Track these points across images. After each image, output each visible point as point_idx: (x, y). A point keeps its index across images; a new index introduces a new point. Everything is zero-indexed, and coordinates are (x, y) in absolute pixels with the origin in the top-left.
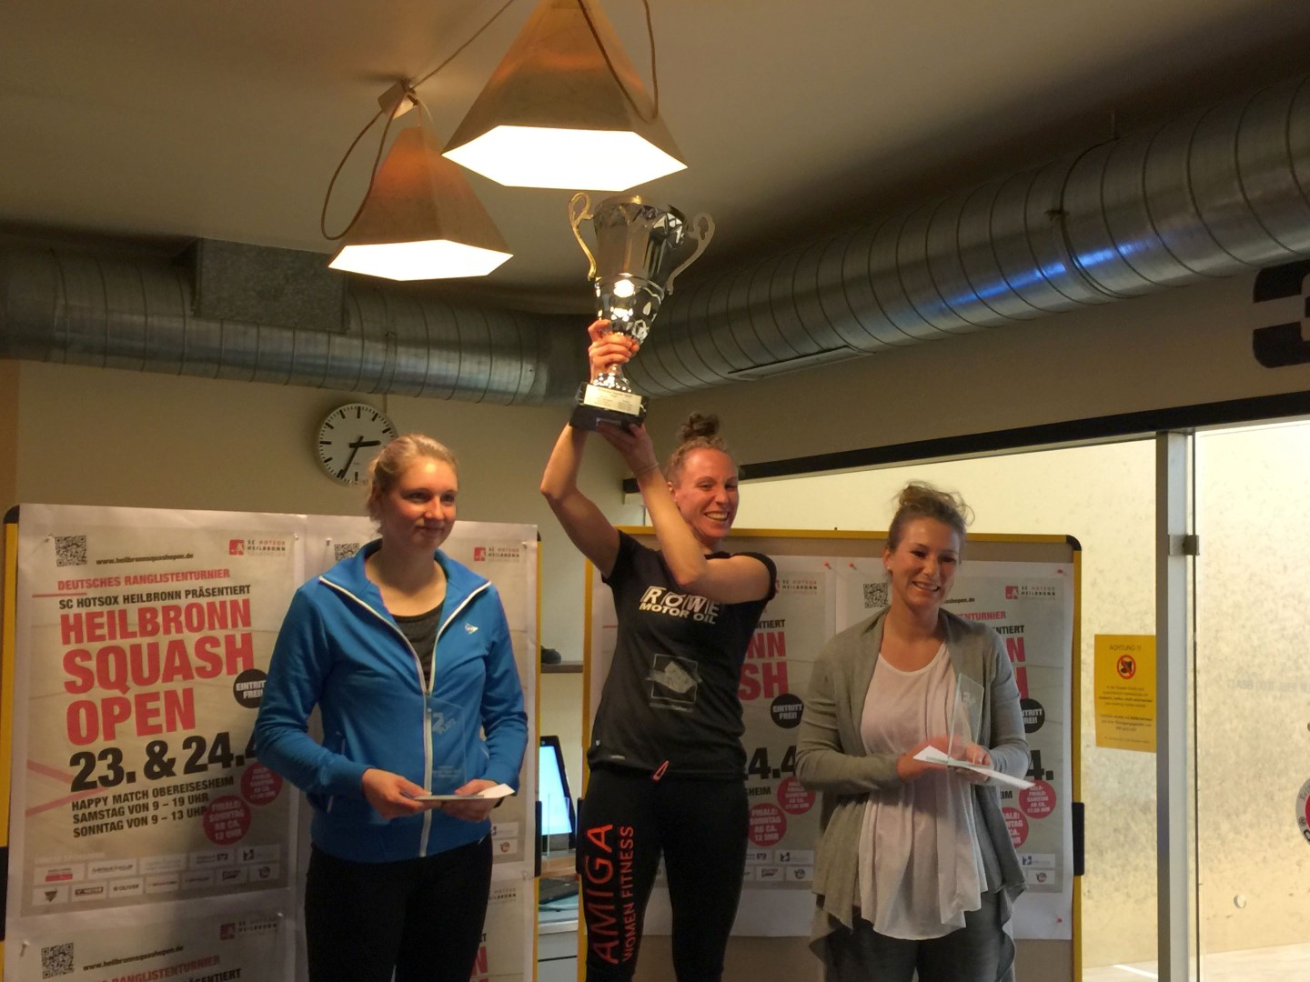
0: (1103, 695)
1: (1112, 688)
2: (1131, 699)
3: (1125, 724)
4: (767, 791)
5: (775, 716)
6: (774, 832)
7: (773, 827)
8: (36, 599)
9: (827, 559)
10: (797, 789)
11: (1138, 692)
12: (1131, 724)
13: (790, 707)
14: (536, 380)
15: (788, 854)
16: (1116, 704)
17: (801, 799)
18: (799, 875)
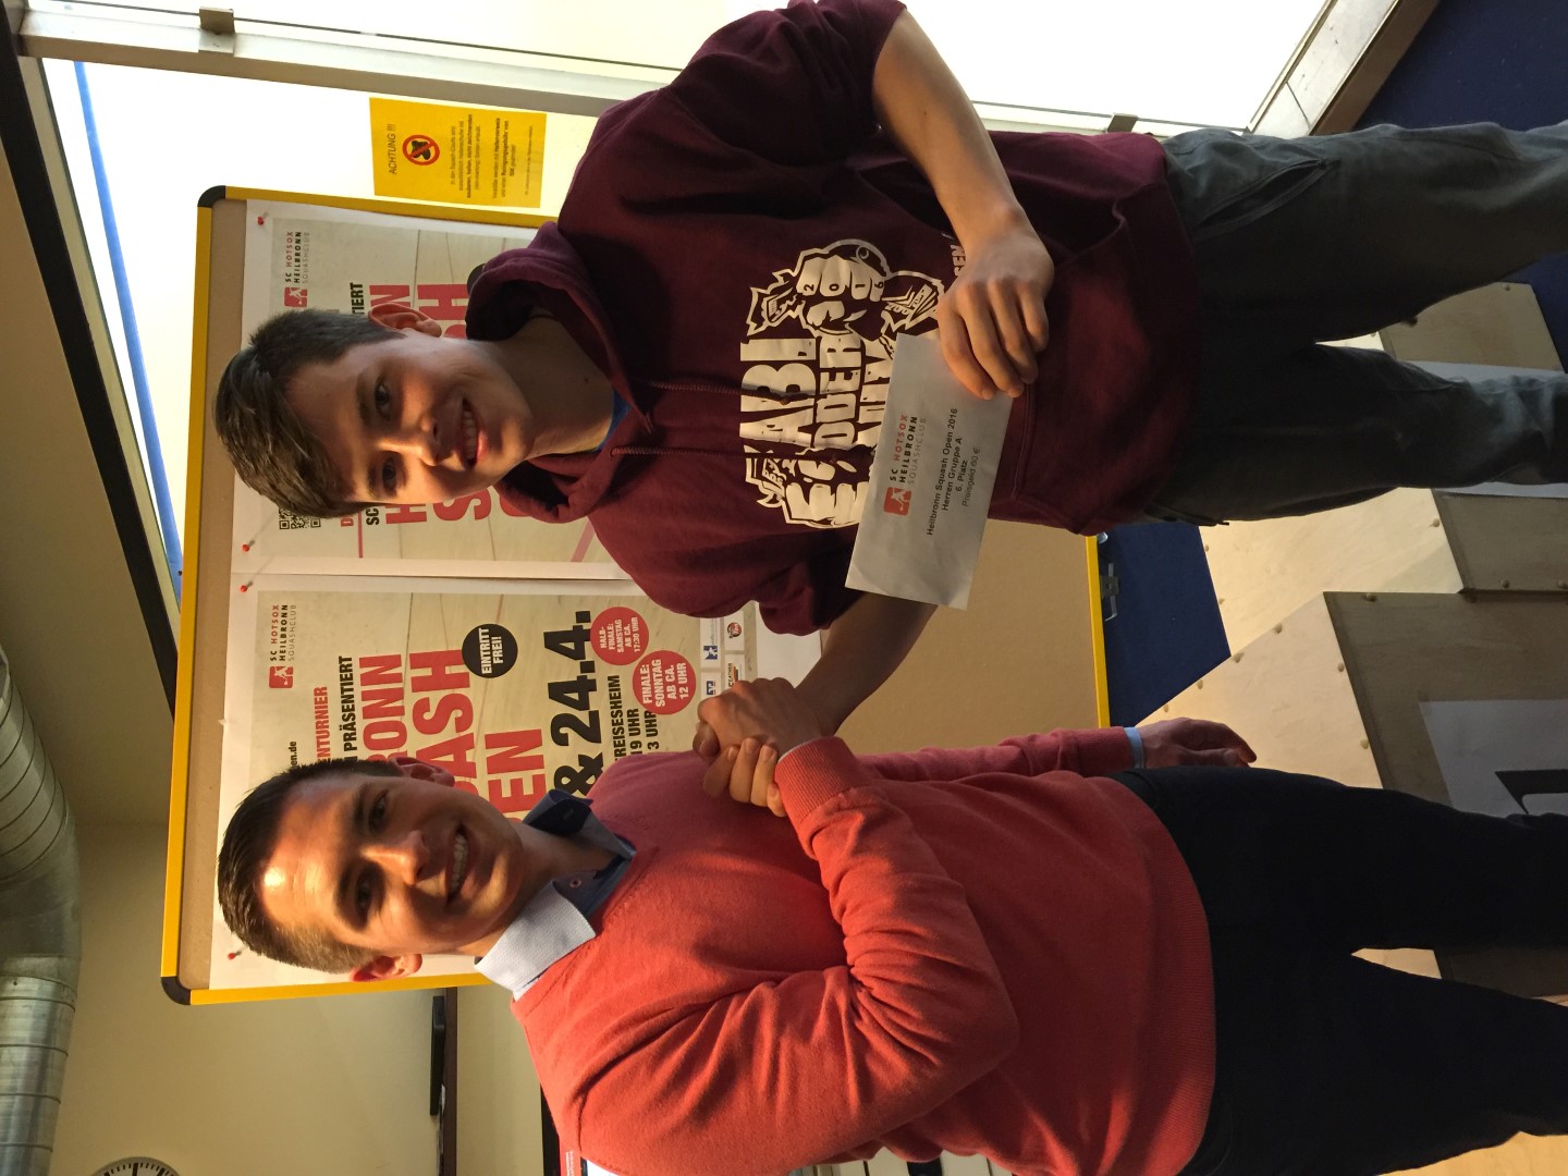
0: (465, 192)
1: (453, 176)
2: (469, 148)
3: (505, 163)
4: (614, 682)
5: (498, 671)
6: (675, 671)
7: (667, 672)
9: (234, 589)
10: (611, 635)
11: (458, 137)
12: (506, 153)
13: (484, 646)
14: (33, 974)
15: (707, 648)
16: (477, 173)
17: (626, 628)
18: (735, 632)
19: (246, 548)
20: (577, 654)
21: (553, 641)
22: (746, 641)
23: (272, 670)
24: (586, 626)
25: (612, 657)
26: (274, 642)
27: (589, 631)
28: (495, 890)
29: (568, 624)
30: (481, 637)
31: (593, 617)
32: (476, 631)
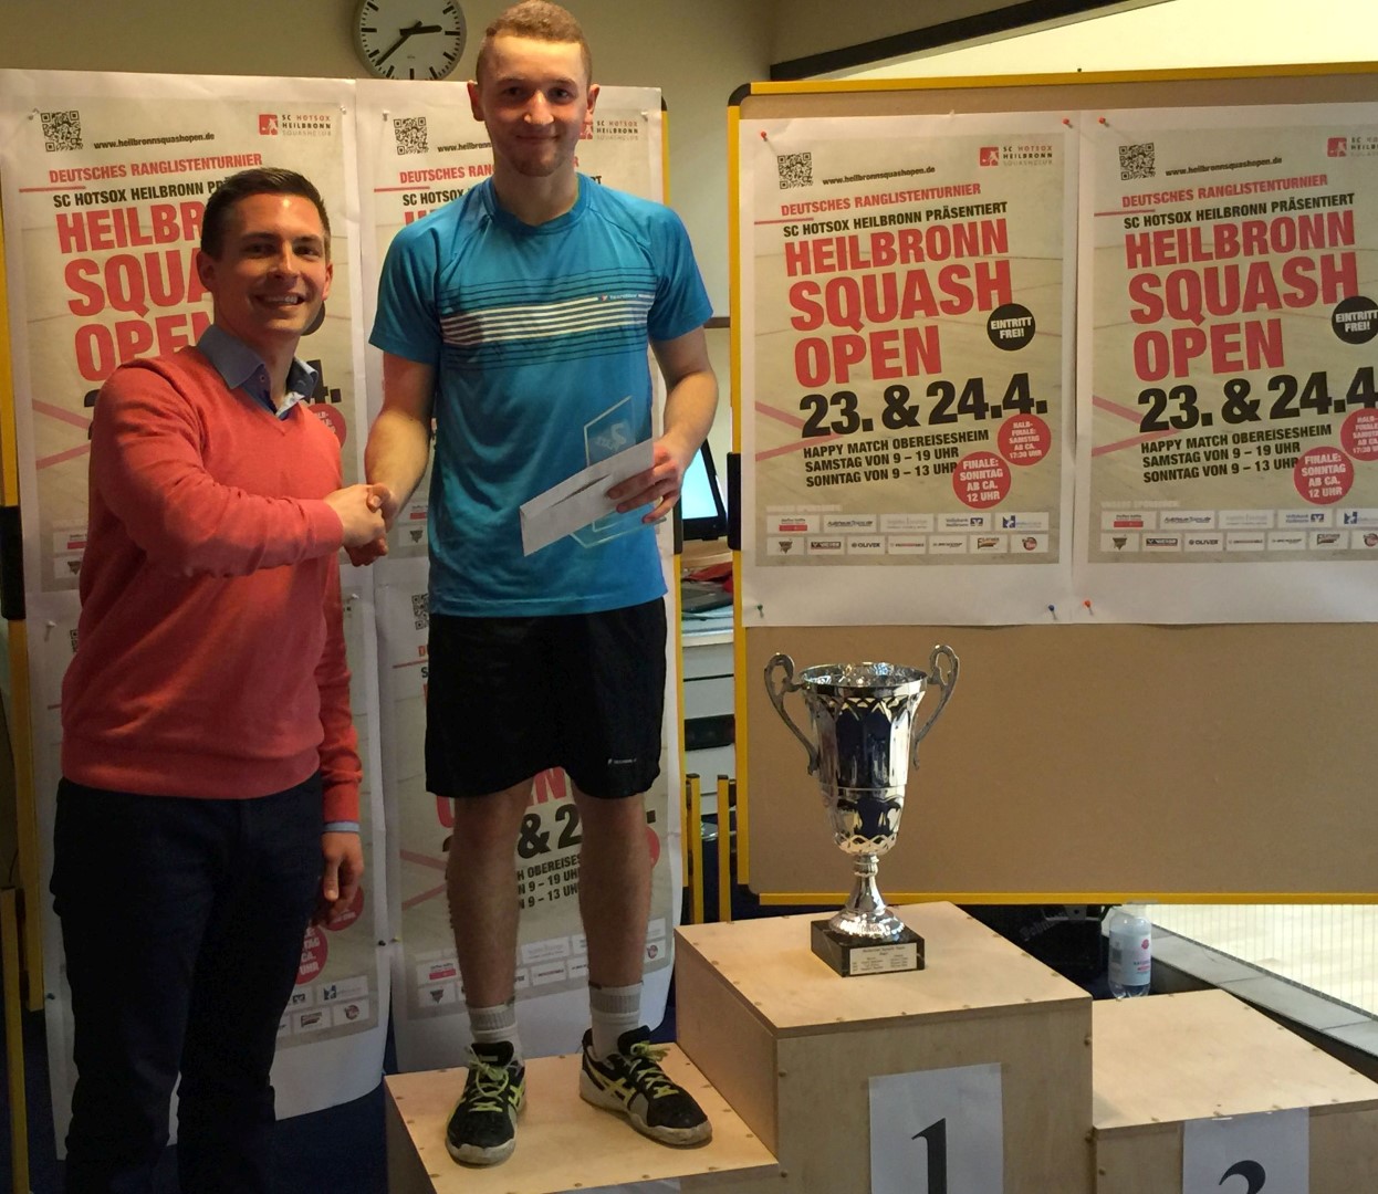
4: (983, 435)
5: (994, 335)
6: (993, 490)
7: (992, 482)
8: (24, 194)
9: (1066, 114)
10: (1025, 432)
13: (1015, 322)
15: (1013, 518)
17: (1032, 446)
19: (1103, 121)
20: (1008, 403)
21: (1020, 381)
22: (1020, 554)
23: (996, 149)
24: (1034, 410)
25: (1005, 433)
26: (1020, 149)
27: (1030, 413)
29: (1036, 394)
30: (1024, 319)
31: (1041, 416)
32: (1031, 315)
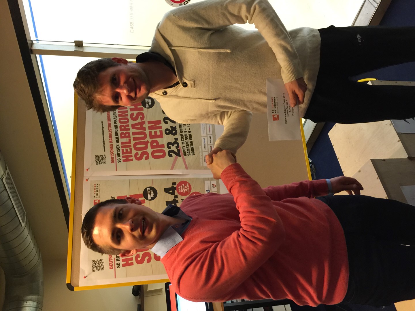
5: (153, 199)
9: (85, 180)
10: (182, 188)
13: (149, 192)
17: (186, 186)
18: (214, 186)
19: (87, 170)
20: (173, 193)
21: (167, 190)
22: (217, 189)
23: (94, 201)
24: (175, 186)
25: (182, 194)
26: (95, 193)
27: (176, 187)
28: (153, 233)
29: (170, 186)
30: (148, 190)
31: (177, 184)
32: (146, 188)
